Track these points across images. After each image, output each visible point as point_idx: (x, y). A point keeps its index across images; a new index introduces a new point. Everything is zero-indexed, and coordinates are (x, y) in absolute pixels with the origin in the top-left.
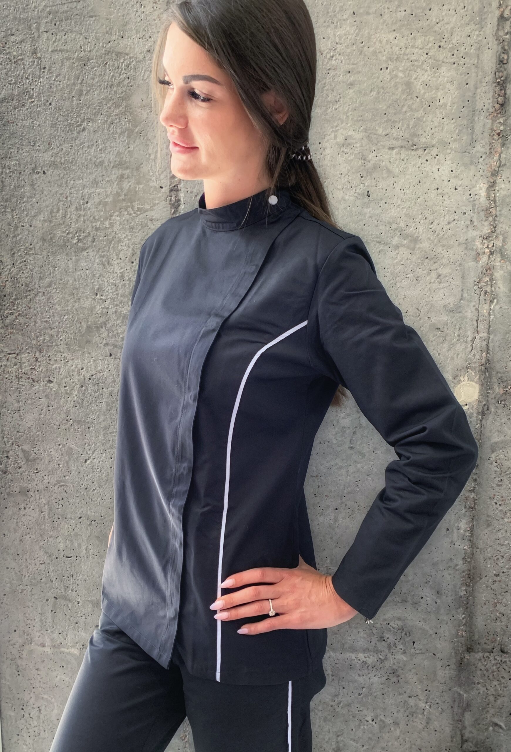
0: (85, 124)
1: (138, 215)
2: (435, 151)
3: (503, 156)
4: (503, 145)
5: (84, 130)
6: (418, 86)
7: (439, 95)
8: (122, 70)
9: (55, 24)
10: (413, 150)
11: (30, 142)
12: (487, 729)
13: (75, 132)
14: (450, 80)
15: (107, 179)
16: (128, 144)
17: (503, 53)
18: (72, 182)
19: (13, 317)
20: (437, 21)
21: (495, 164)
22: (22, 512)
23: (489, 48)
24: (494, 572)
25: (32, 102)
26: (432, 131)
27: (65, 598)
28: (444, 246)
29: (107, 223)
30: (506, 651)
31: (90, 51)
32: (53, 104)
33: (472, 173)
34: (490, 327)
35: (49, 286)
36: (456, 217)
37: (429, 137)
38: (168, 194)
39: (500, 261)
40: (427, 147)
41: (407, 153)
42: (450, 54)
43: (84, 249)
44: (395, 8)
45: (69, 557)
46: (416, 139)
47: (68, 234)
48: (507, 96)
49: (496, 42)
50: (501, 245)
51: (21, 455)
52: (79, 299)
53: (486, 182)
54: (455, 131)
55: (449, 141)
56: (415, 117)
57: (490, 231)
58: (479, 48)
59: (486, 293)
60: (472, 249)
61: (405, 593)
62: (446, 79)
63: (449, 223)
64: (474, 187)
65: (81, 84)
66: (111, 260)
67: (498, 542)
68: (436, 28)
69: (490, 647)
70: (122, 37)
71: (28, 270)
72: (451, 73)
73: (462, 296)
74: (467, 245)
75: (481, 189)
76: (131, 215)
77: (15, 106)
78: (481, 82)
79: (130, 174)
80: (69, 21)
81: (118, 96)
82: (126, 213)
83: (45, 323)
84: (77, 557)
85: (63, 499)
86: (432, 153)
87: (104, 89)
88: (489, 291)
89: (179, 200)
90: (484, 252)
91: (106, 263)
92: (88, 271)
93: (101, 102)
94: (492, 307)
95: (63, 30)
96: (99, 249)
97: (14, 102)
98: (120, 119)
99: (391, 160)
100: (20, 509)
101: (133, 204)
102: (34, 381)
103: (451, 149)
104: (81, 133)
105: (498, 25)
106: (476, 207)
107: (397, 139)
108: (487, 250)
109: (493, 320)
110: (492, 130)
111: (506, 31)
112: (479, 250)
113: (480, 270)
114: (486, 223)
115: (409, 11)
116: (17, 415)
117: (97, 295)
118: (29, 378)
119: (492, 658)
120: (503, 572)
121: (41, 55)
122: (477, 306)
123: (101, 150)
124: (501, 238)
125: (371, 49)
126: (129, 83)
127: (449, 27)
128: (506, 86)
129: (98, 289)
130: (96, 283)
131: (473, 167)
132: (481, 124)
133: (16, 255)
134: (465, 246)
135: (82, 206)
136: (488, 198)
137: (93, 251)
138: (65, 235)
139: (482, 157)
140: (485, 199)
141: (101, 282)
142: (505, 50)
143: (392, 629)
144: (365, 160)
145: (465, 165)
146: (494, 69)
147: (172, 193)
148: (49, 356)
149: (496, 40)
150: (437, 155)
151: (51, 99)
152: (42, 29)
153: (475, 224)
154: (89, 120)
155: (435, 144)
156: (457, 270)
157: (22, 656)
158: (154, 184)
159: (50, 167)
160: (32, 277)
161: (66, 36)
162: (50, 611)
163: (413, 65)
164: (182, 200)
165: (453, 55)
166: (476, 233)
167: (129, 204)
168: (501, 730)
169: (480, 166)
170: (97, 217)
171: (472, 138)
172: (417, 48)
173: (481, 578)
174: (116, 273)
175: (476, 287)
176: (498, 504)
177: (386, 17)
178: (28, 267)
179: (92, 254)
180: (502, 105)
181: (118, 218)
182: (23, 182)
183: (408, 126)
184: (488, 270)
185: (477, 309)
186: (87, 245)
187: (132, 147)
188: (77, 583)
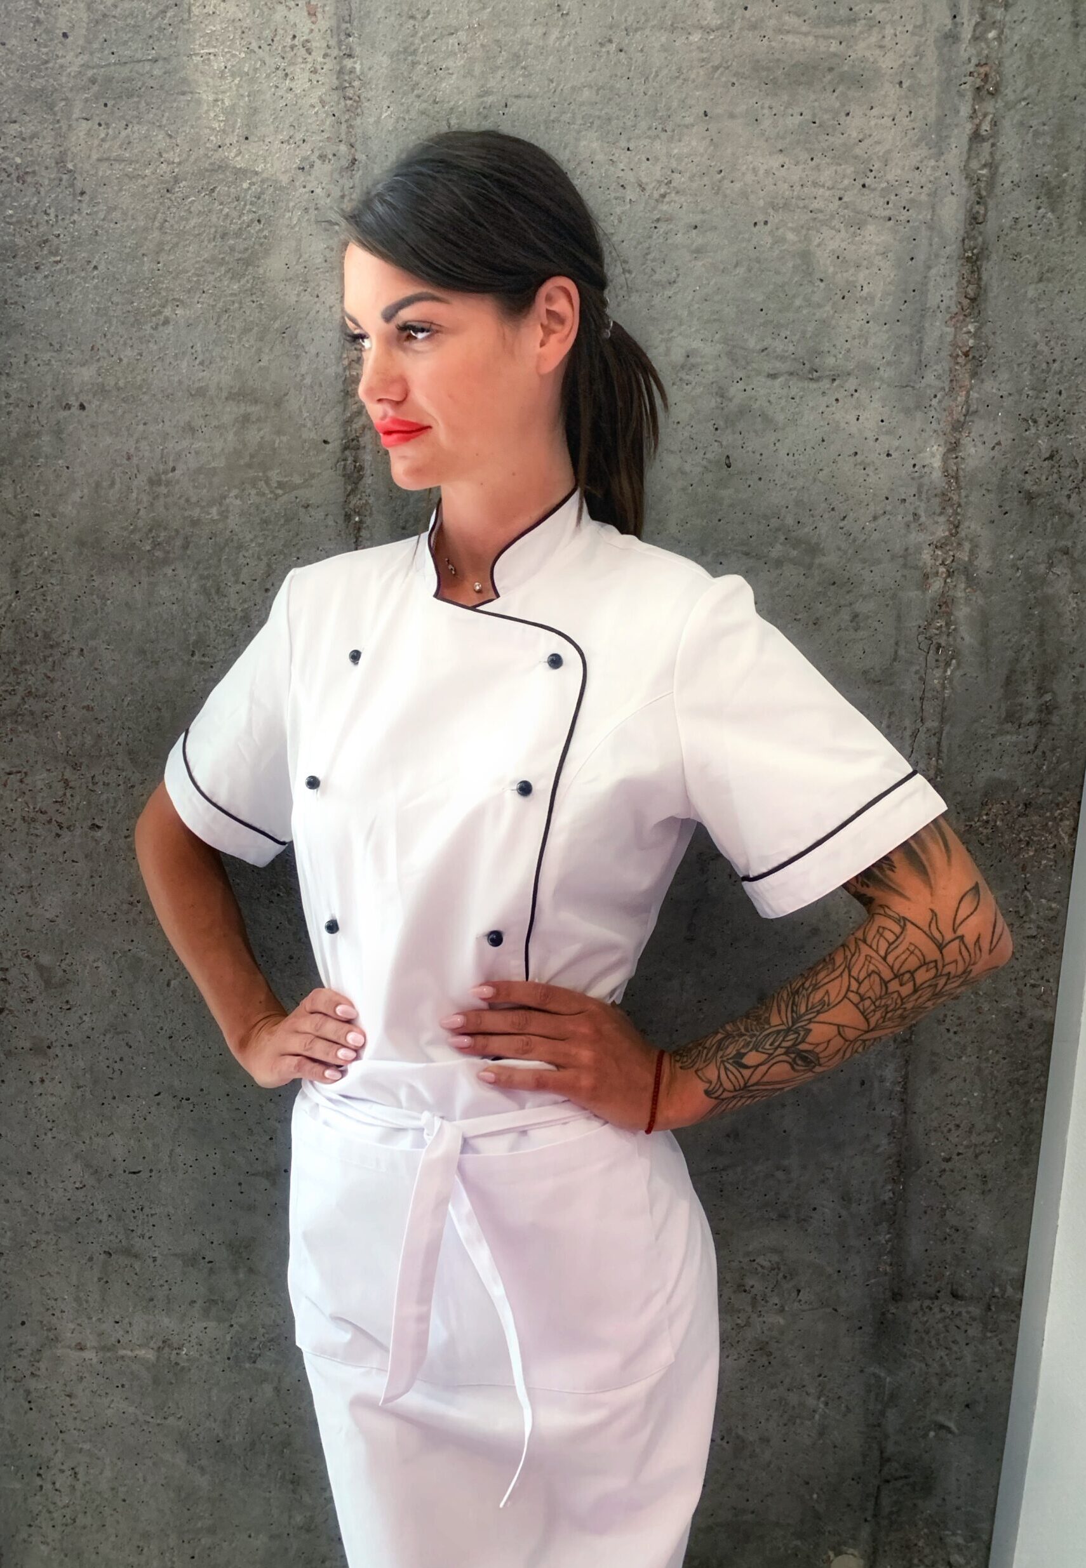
0: (167, 312)
1: (277, 497)
2: (852, 383)
3: (974, 395)
4: (974, 374)
5: (166, 322)
6: (823, 260)
7: (862, 276)
8: (245, 205)
9: (106, 105)
10: (811, 379)
11: (51, 345)
12: (925, 1436)
13: (148, 327)
14: (882, 250)
15: (215, 423)
16: (259, 351)
17: (978, 203)
18: (141, 427)
19: (17, 699)
20: (861, 137)
21: (958, 413)
22: (39, 1089)
23: (953, 194)
24: (943, 1154)
25: (57, 262)
26: (848, 345)
27: (128, 1252)
28: (864, 561)
29: (214, 511)
30: (960, 1294)
31: (179, 163)
32: (102, 267)
33: (918, 425)
34: (944, 709)
35: (94, 635)
36: (889, 508)
37: (841, 356)
38: (339, 454)
39: (965, 589)
40: (839, 375)
41: (800, 384)
42: (882, 201)
43: (165, 562)
44: (782, 108)
45: (134, 1173)
46: (817, 360)
47: (132, 532)
48: (983, 283)
49: (966, 183)
50: (967, 559)
51: (33, 974)
52: (157, 663)
53: (942, 443)
54: (889, 346)
55: (878, 365)
56: (816, 317)
57: (947, 533)
58: (935, 192)
59: (938, 649)
60: (916, 568)
61: (785, 1203)
62: (874, 248)
63: (875, 518)
64: (920, 452)
65: (161, 228)
66: (223, 585)
67: (950, 1099)
68: (858, 151)
69: (932, 1290)
70: (247, 138)
71: (48, 604)
72: (883, 238)
73: (896, 652)
74: (906, 558)
75: (933, 455)
76: (264, 494)
77: (20, 270)
78: (937, 256)
79: (262, 415)
80: (136, 99)
81: (237, 255)
82: (253, 492)
83: (84, 711)
84: (151, 1171)
85: (121, 1059)
86: (847, 386)
87: (209, 241)
88: (943, 644)
89: (361, 468)
90: (937, 573)
91: (213, 591)
92: (175, 607)
93: (203, 267)
94: (949, 673)
95: (123, 117)
96: (198, 563)
97: (18, 260)
98: (241, 303)
99: (772, 399)
100: (31, 1082)
101: (270, 474)
102: (61, 828)
103: (882, 380)
104: (160, 328)
105: (970, 149)
106: (926, 488)
107: (782, 358)
108: (942, 569)
109: (949, 697)
110: (954, 344)
111: (983, 162)
112: (929, 569)
113: (928, 606)
114: (942, 519)
115: (808, 116)
116: (24, 899)
117: (193, 655)
118: (50, 822)
119: (936, 1310)
120: (959, 1154)
121: (75, 166)
122: (922, 672)
123: (202, 363)
124: (967, 546)
125: (738, 185)
126: (261, 230)
127: (881, 150)
128: (981, 266)
129: (196, 643)
130: (191, 631)
131: (919, 415)
132: (937, 333)
133: (23, 573)
134: (901, 561)
135: (163, 477)
136: (946, 472)
137: (186, 566)
138: (125, 534)
139: (935, 396)
140: (940, 474)
141: (201, 629)
142: (981, 198)
143: (760, 1269)
144: (722, 396)
145: (907, 411)
146: (962, 232)
147: (347, 453)
148: (93, 777)
149: (966, 178)
150: (856, 391)
151: (97, 258)
152: (76, 113)
153: (923, 519)
154: (179, 303)
155: (853, 369)
156: (887, 605)
157: (37, 1373)
158: (313, 435)
159: (94, 396)
160: (57, 618)
161: (129, 129)
162: (96, 1279)
163: (815, 219)
164: (367, 465)
165: (888, 203)
166: (922, 537)
167: (261, 474)
168: (949, 1436)
169: (933, 413)
170: (194, 500)
171: (920, 361)
172: (823, 186)
173: (919, 1167)
174: (234, 610)
175: (921, 638)
176: (952, 1031)
177: (766, 123)
178: (49, 599)
179: (181, 573)
180: (973, 300)
181: (238, 502)
182: (37, 425)
183: (804, 333)
184: (944, 605)
185: (921, 678)
186: (171, 555)
187: (265, 359)
188: (152, 1221)
